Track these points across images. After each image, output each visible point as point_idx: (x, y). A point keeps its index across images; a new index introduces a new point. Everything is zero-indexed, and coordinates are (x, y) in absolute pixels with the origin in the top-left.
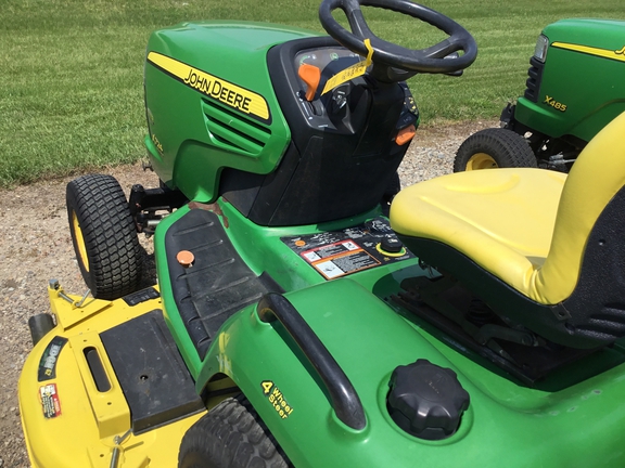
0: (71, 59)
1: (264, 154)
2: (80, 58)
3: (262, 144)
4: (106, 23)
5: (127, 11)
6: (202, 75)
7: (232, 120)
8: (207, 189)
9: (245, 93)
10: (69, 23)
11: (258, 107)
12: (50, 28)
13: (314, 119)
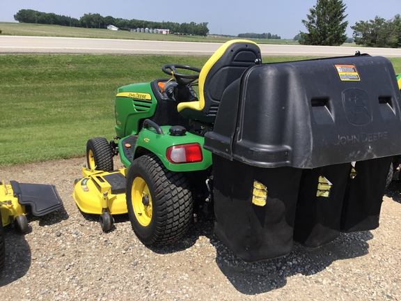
0: (76, 133)
1: (151, 111)
2: (81, 132)
3: (149, 107)
4: (93, 119)
5: (103, 113)
6: (132, 93)
7: (141, 103)
8: (135, 130)
9: (144, 94)
10: (74, 119)
11: (148, 97)
12: (65, 122)
13: (164, 97)
